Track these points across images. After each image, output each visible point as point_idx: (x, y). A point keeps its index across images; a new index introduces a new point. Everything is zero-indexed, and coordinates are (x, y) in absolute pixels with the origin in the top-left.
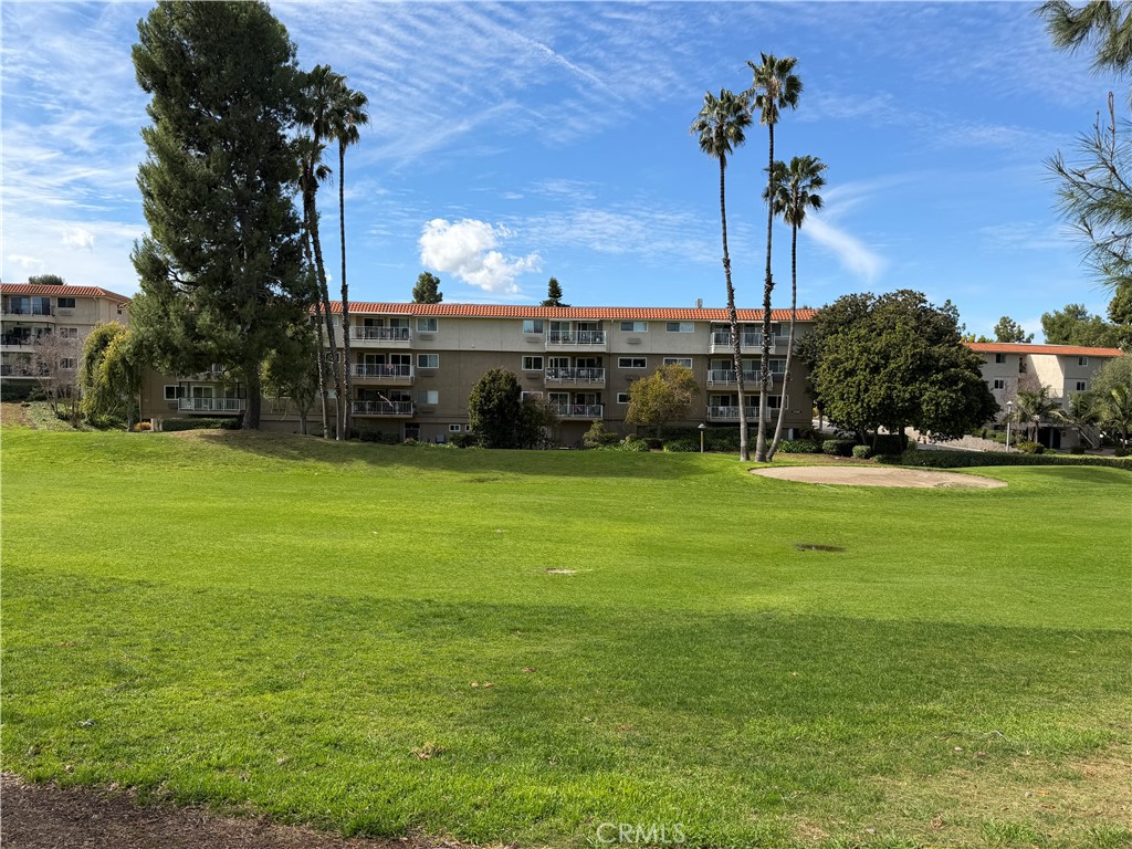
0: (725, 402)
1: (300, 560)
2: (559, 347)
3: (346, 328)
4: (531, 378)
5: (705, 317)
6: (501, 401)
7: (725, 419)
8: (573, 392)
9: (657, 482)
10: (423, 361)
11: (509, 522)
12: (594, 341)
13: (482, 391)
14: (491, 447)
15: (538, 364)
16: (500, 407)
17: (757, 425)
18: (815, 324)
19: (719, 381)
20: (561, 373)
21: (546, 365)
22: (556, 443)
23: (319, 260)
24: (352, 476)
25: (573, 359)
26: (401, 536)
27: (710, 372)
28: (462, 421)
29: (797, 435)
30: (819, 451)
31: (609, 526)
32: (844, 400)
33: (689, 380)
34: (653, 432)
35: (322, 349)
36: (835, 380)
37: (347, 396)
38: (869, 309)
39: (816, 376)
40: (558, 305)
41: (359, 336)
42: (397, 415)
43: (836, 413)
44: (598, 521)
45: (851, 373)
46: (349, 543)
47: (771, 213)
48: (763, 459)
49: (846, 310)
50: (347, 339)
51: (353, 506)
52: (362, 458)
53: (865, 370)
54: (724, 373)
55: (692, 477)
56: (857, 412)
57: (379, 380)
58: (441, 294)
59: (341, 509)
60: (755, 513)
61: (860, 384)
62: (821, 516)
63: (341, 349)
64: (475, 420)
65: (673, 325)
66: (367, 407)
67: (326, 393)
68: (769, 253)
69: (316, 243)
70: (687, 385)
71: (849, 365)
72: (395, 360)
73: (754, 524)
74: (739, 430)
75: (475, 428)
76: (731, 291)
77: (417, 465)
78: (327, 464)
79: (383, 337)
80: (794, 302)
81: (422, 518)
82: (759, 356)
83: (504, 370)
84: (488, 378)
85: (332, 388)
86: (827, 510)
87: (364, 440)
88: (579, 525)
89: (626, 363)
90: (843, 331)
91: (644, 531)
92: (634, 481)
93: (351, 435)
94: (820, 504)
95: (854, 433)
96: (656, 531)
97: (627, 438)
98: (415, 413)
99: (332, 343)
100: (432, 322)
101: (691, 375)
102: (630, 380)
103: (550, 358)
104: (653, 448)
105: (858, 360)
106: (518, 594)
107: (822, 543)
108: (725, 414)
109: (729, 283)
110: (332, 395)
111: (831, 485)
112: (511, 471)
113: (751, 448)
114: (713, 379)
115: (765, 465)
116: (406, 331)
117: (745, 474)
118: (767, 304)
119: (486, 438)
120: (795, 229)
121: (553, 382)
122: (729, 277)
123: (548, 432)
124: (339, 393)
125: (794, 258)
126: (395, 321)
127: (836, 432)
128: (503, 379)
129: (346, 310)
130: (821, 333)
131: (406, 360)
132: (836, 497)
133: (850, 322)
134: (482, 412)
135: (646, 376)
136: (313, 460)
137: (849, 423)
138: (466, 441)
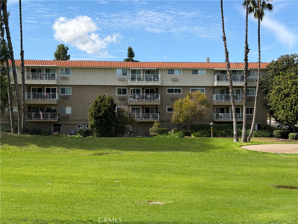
0: (222, 111)
1: (13, 199)
2: (136, 83)
3: (23, 73)
4: (121, 99)
5: (211, 67)
6: (106, 112)
7: (222, 120)
8: (143, 106)
9: (193, 153)
10: (63, 91)
11: (121, 177)
12: (154, 80)
13: (95, 106)
14: (101, 136)
15: (124, 92)
16: (105, 115)
17: (242, 122)
18: (267, 70)
19: (219, 100)
20: (137, 96)
21: (129, 92)
22: (134, 134)
23: (9, 37)
24: (30, 153)
25: (143, 89)
26: (65, 185)
27: (215, 96)
28: (85, 123)
29: (259, 128)
30: (272, 136)
31: (174, 178)
32: (284, 109)
33: (204, 100)
34: (185, 127)
35: (10, 85)
36: (279, 99)
37: (24, 110)
38: (295, 63)
39: (269, 97)
40: (133, 61)
41: (28, 78)
42: (49, 120)
43: (280, 116)
44: (168, 175)
45: (287, 95)
46: (38, 190)
47: (247, 13)
48: (245, 140)
49: (284, 63)
50: (23, 80)
51: (34, 170)
52: (34, 143)
53: (295, 94)
54: (221, 96)
55: (211, 150)
56: (291, 116)
57: (40, 101)
58: (69, 56)
59: (29, 171)
60: (248, 169)
61: (292, 101)
62: (283, 170)
63: (20, 85)
64: (92, 122)
65: (195, 71)
66: (33, 116)
67: (12, 109)
68: (247, 33)
69: (7, 28)
70: (203, 102)
71: (286, 91)
72: (48, 90)
73: (250, 175)
74: (233, 125)
75: (92, 126)
76: (227, 53)
77: (64, 147)
78: (15, 147)
79: (41, 78)
80: (260, 59)
81: (74, 175)
82: (242, 87)
83: (107, 95)
84: (99, 100)
85: (15, 106)
86: (284, 167)
87: (31, 134)
88: (158, 177)
89: (171, 91)
90: (282, 74)
91: (193, 180)
92: (181, 153)
93: (25, 131)
94: (280, 164)
95: (288, 127)
96: (200, 180)
97: (172, 131)
98: (59, 119)
99: (16, 82)
100: (67, 70)
101: (205, 97)
102: (173, 100)
103: (131, 89)
104: (186, 135)
105: (291, 88)
106: (137, 216)
107: (287, 185)
108: (223, 117)
109: (226, 49)
110: (15, 110)
111: (283, 154)
112: (115, 149)
113: (239, 135)
114: (216, 99)
115: (247, 144)
116: (54, 75)
117: (238, 148)
118: (246, 60)
119: (98, 132)
120: (259, 21)
121: (132, 101)
122: (226, 46)
123: (130, 127)
124: (19, 108)
125: (259, 36)
126: (48, 70)
127: (279, 126)
128: (107, 100)
129: (23, 64)
130: (271, 75)
131: (54, 90)
132: (286, 160)
133: (286, 69)
134: (96, 118)
135: (182, 97)
136: (7, 145)
137: (287, 121)
138: (87, 133)
